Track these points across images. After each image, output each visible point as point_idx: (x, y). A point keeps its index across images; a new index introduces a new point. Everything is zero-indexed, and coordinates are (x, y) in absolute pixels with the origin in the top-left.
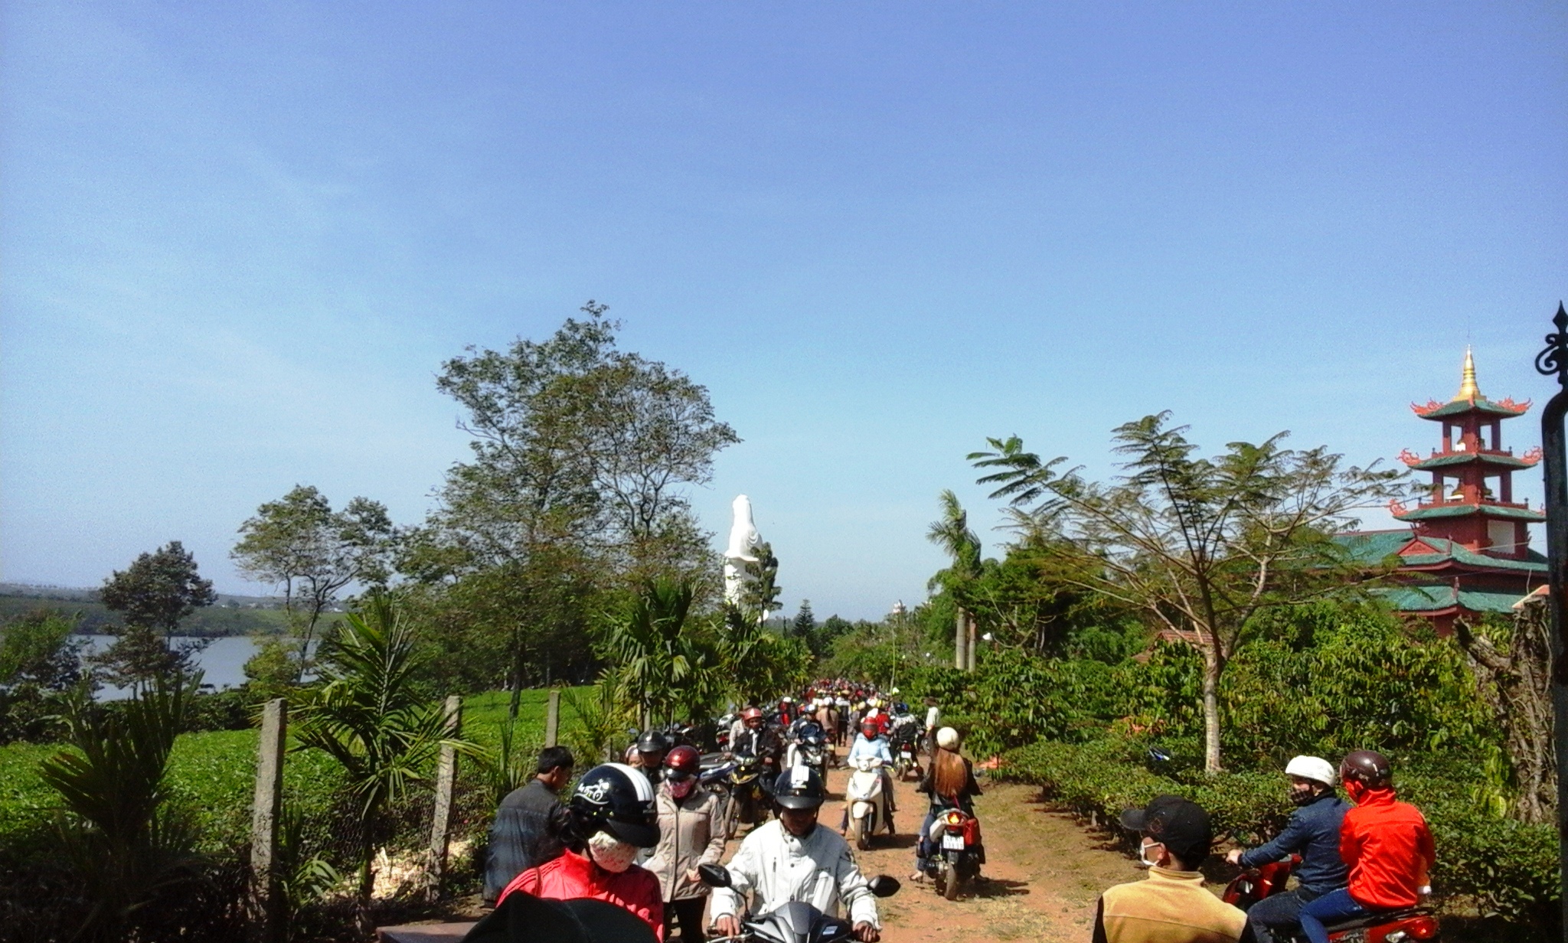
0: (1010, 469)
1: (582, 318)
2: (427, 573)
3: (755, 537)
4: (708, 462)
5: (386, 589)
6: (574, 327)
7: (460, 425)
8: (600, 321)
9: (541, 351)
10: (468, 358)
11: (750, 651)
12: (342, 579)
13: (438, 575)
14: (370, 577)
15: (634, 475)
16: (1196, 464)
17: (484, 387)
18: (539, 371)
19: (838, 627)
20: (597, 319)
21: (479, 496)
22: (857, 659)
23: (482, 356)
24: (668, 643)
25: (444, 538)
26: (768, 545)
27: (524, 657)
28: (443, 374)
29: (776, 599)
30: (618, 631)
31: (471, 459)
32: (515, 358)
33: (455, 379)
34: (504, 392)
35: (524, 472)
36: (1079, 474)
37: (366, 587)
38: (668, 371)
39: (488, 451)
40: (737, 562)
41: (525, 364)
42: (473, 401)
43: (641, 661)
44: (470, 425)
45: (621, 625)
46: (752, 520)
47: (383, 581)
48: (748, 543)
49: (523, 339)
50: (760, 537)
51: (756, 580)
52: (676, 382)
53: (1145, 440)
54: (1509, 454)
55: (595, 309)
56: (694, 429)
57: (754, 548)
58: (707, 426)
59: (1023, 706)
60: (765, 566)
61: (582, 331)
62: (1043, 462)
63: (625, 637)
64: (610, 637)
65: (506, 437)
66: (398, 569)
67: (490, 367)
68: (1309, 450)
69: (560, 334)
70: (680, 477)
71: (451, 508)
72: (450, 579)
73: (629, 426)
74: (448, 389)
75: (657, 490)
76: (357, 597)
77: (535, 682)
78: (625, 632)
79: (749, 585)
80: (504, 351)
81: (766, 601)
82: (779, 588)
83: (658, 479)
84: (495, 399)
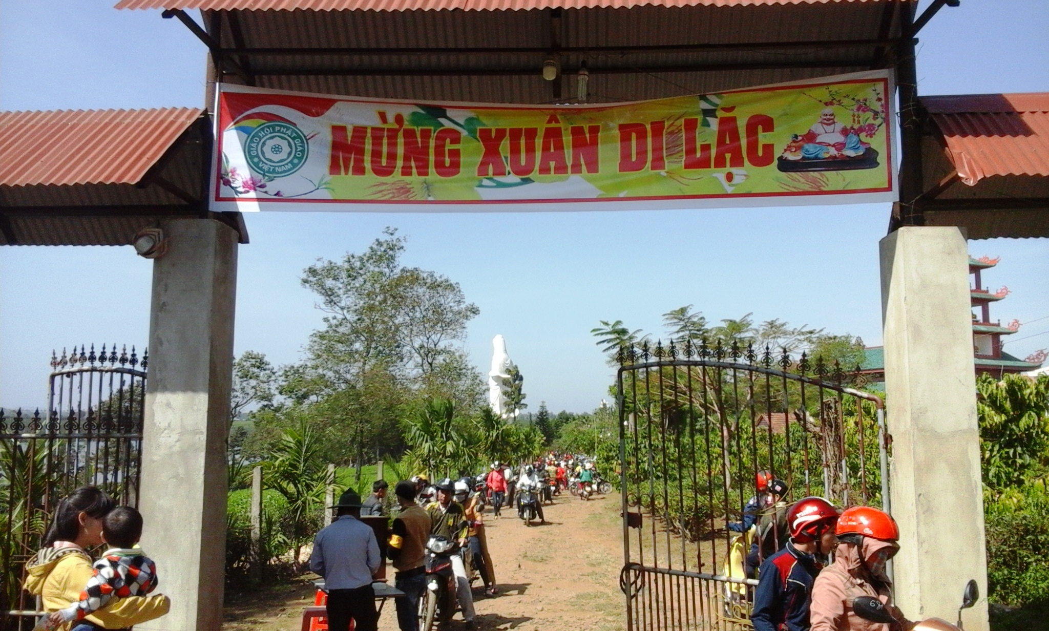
0: (613, 336)
1: (384, 238)
2: (299, 395)
3: (508, 362)
4: (464, 328)
5: (272, 405)
6: (380, 244)
7: (316, 306)
8: (395, 237)
9: (361, 259)
10: (319, 266)
11: (497, 436)
12: (245, 400)
13: (305, 396)
14: (263, 398)
15: (421, 337)
16: (711, 330)
17: (329, 283)
18: (361, 272)
19: (565, 418)
20: (392, 237)
21: (329, 350)
22: (576, 439)
23: (326, 264)
24: (444, 434)
25: (310, 375)
26: (516, 367)
27: (362, 445)
28: (304, 276)
29: (523, 402)
30: (414, 429)
31: (323, 327)
32: (346, 266)
33: (311, 279)
34: (341, 286)
35: (356, 332)
36: (650, 337)
37: (260, 405)
38: (437, 275)
39: (334, 322)
40: (497, 379)
41: (352, 269)
42: (323, 291)
43: (427, 445)
44: (323, 306)
45: (416, 425)
46: (506, 351)
47: (270, 400)
48: (504, 366)
49: (350, 253)
50: (511, 362)
51: (509, 390)
52: (442, 282)
53: (681, 320)
54: (987, 292)
55: (390, 231)
56: (456, 308)
57: (507, 369)
58: (463, 306)
59: (642, 462)
60: (515, 380)
61: (385, 246)
62: (631, 332)
63: (418, 432)
64: (410, 431)
65: (345, 311)
66: (281, 393)
67: (331, 271)
68: (769, 320)
69: (371, 248)
70: (448, 337)
71: (313, 357)
72: (313, 398)
73: (417, 309)
74: (307, 285)
75: (435, 345)
76: (255, 411)
77: (369, 462)
78: (418, 429)
79: (505, 393)
80: (339, 261)
81: (517, 403)
82: (525, 394)
83: (436, 340)
84: (336, 290)
